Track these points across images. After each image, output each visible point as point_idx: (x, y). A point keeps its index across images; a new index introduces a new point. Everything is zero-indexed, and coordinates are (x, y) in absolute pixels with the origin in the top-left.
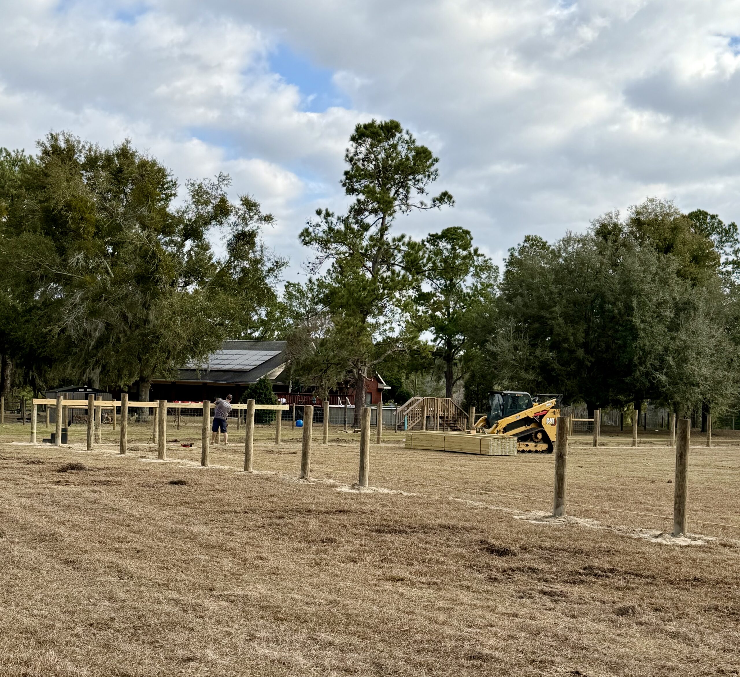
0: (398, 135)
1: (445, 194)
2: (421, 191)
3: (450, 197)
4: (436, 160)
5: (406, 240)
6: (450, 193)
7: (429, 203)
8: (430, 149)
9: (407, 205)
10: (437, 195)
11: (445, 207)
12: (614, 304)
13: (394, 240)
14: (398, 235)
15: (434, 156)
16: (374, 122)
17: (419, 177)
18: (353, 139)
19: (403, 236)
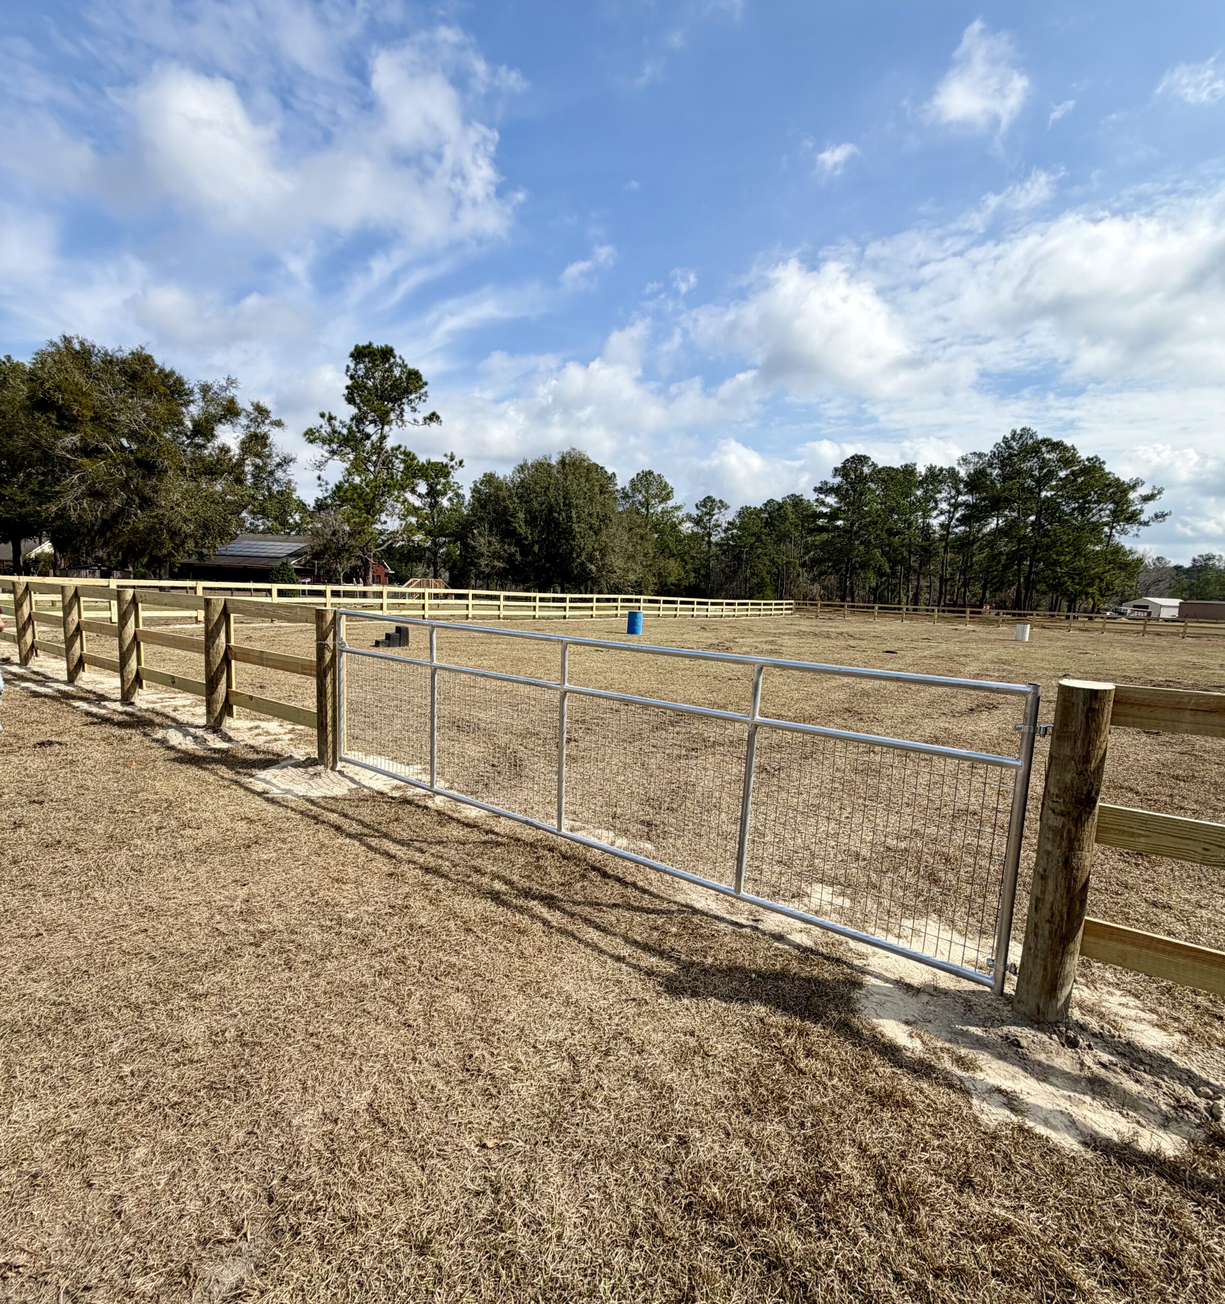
0: (392, 360)
1: (434, 414)
2: (414, 410)
3: (438, 417)
4: (426, 384)
5: (402, 449)
6: (439, 413)
7: (421, 421)
8: (421, 372)
9: (402, 421)
10: (427, 414)
11: (434, 425)
12: (559, 514)
13: (392, 449)
14: (396, 445)
15: (424, 379)
16: (371, 344)
17: (412, 397)
18: (352, 355)
19: (400, 447)
